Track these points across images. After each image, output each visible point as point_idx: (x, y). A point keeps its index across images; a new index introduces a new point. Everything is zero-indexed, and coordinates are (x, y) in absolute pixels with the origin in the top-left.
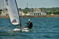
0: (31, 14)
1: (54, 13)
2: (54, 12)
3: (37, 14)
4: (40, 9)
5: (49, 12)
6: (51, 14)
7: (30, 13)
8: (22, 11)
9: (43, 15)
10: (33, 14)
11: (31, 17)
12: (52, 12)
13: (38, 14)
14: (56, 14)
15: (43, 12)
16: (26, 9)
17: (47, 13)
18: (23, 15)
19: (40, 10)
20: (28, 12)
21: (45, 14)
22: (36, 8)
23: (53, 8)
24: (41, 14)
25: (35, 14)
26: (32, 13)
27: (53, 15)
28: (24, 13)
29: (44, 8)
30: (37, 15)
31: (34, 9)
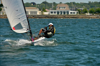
0: (52, 13)
1: (91, 12)
2: (90, 9)
3: (61, 12)
4: (68, 4)
5: (82, 9)
6: (87, 14)
7: (51, 11)
8: (37, 7)
9: (73, 14)
10: (55, 13)
11: (51, 17)
12: (88, 10)
13: (64, 13)
14: (95, 13)
15: (73, 10)
16: (44, 5)
17: (79, 12)
18: (38, 14)
19: (68, 6)
20: (46, 10)
21: (76, 14)
22: (61, 3)
23: (90, 3)
24: (70, 14)
25: (58, 13)
26: (53, 11)
27: (89, 14)
28: (40, 10)
29: (74, 3)
30: (61, 14)
31: (57, 4)
